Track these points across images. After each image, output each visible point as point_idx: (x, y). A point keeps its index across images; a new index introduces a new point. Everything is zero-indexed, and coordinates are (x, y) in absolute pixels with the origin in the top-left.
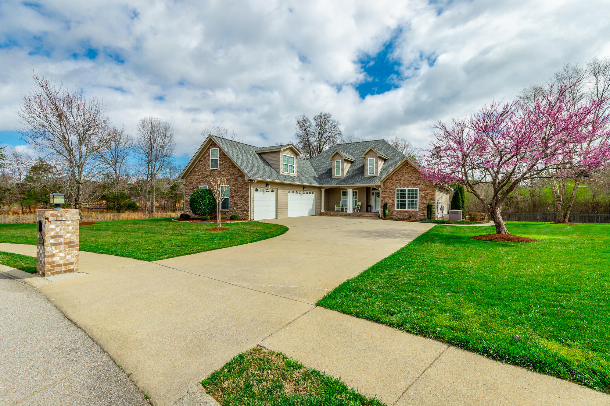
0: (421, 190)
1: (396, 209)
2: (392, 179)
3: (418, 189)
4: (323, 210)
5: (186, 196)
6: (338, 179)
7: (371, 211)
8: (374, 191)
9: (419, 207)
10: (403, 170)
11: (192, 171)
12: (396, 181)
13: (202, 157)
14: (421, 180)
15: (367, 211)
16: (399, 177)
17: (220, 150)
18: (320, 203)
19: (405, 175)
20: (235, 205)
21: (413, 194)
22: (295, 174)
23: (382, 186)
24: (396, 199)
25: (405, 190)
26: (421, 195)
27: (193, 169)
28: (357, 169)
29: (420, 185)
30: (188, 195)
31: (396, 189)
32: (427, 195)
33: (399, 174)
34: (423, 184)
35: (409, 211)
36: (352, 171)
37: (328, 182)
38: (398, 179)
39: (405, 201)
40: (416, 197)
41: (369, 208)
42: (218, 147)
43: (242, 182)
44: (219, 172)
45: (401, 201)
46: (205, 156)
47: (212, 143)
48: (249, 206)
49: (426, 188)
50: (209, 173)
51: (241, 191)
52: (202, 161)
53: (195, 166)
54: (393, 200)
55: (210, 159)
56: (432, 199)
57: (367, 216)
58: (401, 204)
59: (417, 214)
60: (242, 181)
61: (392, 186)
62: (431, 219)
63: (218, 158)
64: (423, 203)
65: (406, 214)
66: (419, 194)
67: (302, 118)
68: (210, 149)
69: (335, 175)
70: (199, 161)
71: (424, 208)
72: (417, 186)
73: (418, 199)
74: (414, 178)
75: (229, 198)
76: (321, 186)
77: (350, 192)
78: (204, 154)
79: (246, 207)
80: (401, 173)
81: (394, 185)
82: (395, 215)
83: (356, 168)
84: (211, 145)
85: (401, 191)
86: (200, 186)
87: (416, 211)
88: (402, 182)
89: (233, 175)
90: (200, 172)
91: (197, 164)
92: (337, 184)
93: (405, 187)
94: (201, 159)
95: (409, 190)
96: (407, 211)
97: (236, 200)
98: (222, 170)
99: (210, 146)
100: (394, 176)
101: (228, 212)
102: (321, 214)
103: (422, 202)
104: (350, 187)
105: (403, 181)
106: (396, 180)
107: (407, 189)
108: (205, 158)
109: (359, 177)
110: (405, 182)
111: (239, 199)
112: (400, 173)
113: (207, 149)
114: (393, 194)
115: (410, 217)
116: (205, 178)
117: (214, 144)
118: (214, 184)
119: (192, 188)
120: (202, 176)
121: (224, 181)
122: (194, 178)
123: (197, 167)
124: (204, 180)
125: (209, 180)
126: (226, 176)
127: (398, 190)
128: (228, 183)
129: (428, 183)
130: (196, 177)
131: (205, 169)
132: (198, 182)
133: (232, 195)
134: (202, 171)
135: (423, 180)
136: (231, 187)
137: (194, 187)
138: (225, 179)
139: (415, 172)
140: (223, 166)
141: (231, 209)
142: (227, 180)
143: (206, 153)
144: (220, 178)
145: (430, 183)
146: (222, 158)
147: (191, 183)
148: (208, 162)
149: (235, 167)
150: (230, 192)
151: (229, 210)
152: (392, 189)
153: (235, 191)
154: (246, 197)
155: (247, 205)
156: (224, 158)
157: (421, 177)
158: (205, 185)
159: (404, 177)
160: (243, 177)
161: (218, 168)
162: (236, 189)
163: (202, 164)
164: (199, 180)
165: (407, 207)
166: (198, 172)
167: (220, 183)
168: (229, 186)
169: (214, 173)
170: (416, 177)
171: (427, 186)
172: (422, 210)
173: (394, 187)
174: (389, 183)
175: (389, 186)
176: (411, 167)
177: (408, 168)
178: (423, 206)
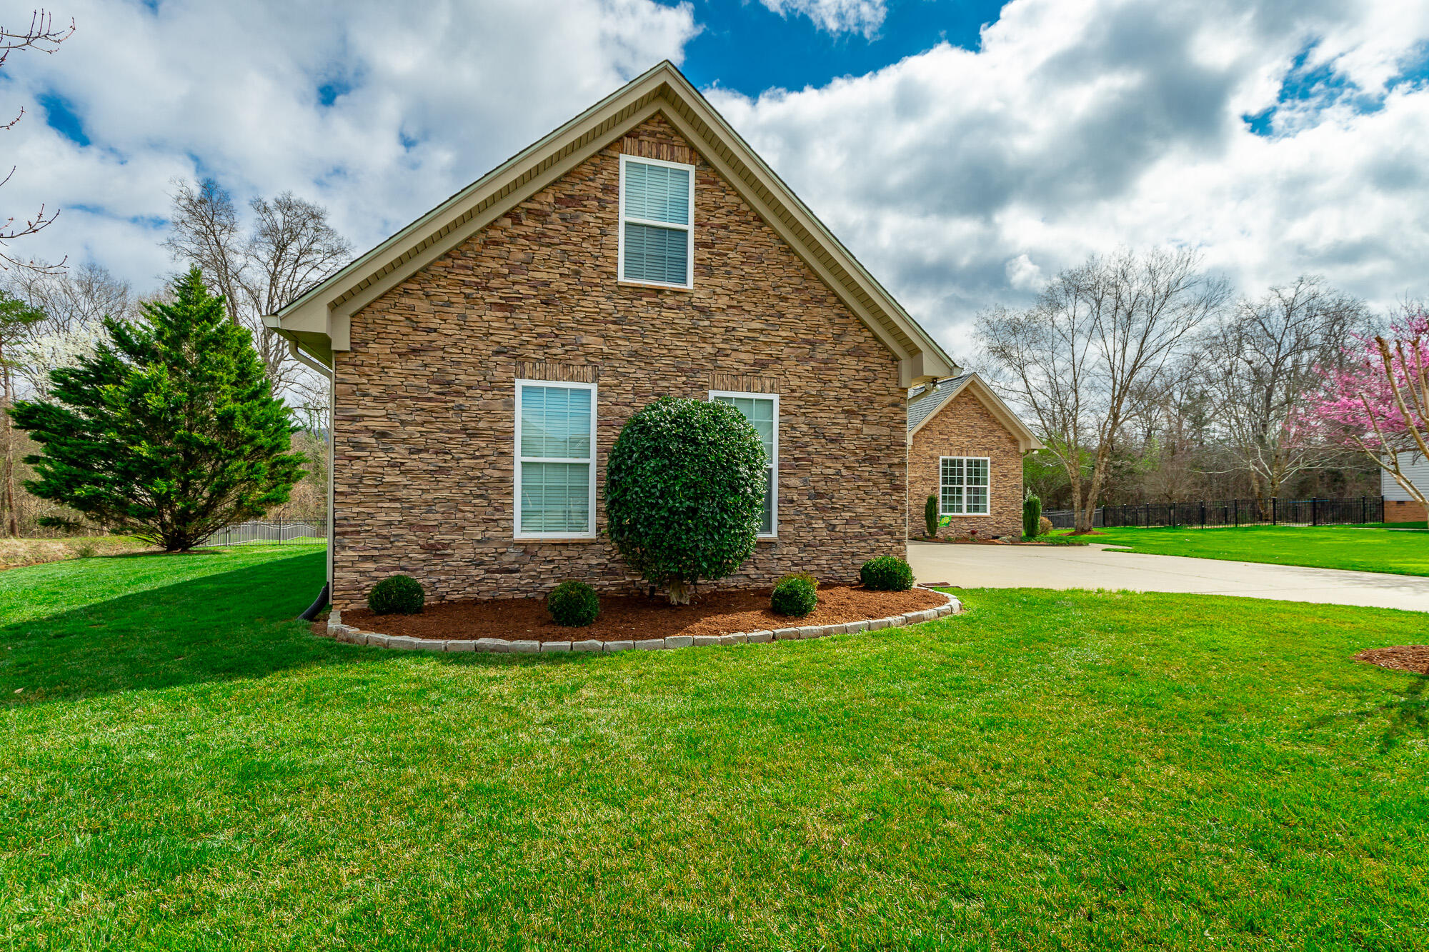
0: (994, 463)
1: (941, 513)
2: (930, 430)
3: (989, 459)
5: (358, 446)
9: (991, 507)
10: (956, 409)
11: (438, 270)
12: (941, 436)
13: (541, 190)
14: (995, 436)
16: (947, 427)
17: (709, 178)
19: (962, 421)
20: (824, 509)
21: (976, 471)
24: (941, 486)
25: (960, 462)
26: (995, 476)
27: (449, 254)
29: (991, 449)
31: (941, 457)
32: (1006, 476)
33: (946, 416)
34: (998, 448)
35: (971, 518)
38: (947, 431)
39: (960, 490)
40: (985, 482)
42: (695, 155)
43: (863, 385)
44: (701, 310)
45: (952, 490)
46: (568, 190)
47: (640, 125)
49: (1005, 459)
50: (608, 306)
51: (860, 431)
52: (541, 216)
53: (470, 239)
54: (934, 489)
55: (623, 218)
56: (1016, 486)
58: (953, 499)
59: (988, 523)
61: (932, 449)
63: (690, 227)
65: (964, 524)
66: (991, 472)
68: (624, 159)
70: (509, 215)
71: (1000, 508)
72: (986, 452)
73: (988, 487)
74: (980, 433)
75: (775, 466)
78: (568, 173)
79: (889, 518)
80: (951, 415)
81: (936, 445)
84: (632, 135)
85: (952, 462)
86: (519, 383)
87: (985, 518)
88: (954, 439)
89: (806, 341)
90: (524, 290)
91: (491, 225)
93: (961, 451)
94: (530, 199)
95: (969, 463)
96: (966, 518)
97: (826, 478)
98: (723, 301)
99: (620, 140)
100: (938, 421)
103: (997, 494)
105: (956, 437)
106: (940, 434)
107: (965, 459)
110: (961, 439)
111: (844, 472)
113: (603, 153)
114: (935, 472)
115: (973, 533)
116: (571, 336)
117: (653, 134)
118: (655, 382)
119: (435, 388)
120: (539, 314)
121: (742, 367)
122: (453, 319)
123: (492, 251)
124: (558, 342)
125: (606, 350)
126: (754, 339)
127: (945, 462)
128: (768, 383)
129: (1009, 446)
130: (472, 315)
131: (577, 273)
132: (497, 353)
133: (797, 454)
134: (546, 284)
135: (999, 437)
136: (791, 409)
137: (449, 383)
138: (742, 356)
139: (982, 414)
140: (731, 284)
141: (790, 528)
142: (764, 365)
143: (587, 170)
144: (709, 349)
145: (1012, 447)
146: (722, 233)
147: (414, 351)
148: (604, 234)
149: (821, 302)
150: (782, 431)
151: (774, 535)
152: (931, 458)
153: (818, 433)
154: (890, 466)
155: (894, 509)
156: (734, 236)
157: (994, 431)
158: (571, 378)
159: (960, 428)
160: (874, 360)
161: (690, 286)
162: (823, 417)
163: (539, 238)
164: (505, 342)
165: (965, 508)
166: (494, 283)
167: (702, 378)
168: (775, 398)
169: (653, 313)
170: (986, 428)
171: (1008, 453)
172: (997, 513)
173: (935, 452)
174: (923, 439)
175: (925, 449)
176: (975, 400)
177: (966, 404)
178: (999, 505)
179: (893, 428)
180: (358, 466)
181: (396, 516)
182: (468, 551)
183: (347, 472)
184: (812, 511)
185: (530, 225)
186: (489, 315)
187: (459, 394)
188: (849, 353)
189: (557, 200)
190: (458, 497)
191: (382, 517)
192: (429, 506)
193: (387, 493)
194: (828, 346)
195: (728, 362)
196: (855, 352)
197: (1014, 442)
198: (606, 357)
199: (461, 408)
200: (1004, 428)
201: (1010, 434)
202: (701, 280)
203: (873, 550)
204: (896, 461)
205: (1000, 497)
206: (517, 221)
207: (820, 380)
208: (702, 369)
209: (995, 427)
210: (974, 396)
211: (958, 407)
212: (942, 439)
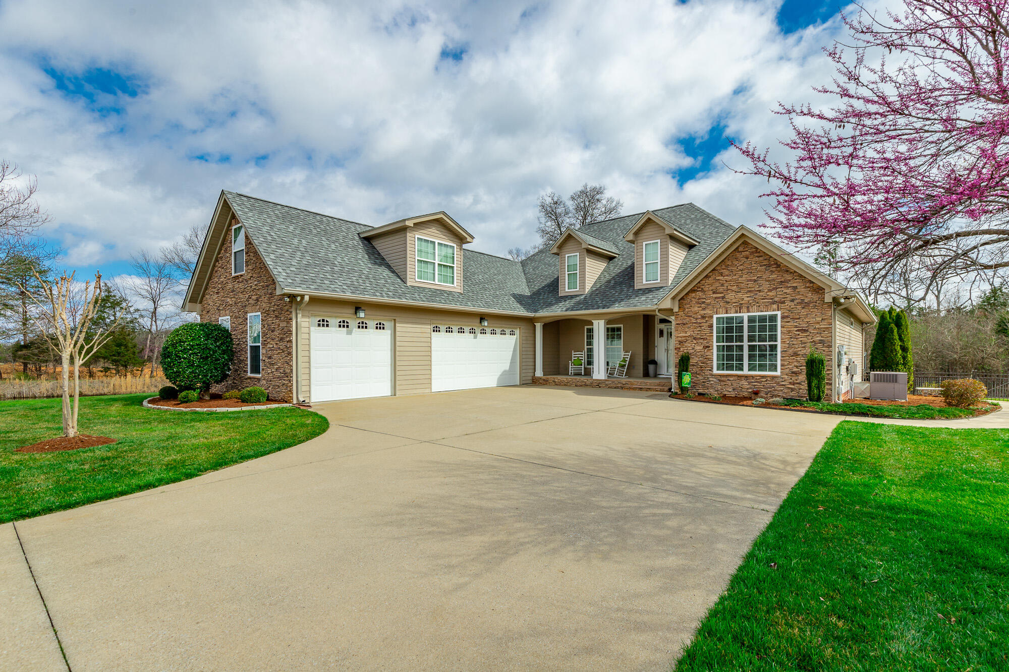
0: (787, 317)
1: (715, 371)
2: (702, 291)
3: (779, 313)
4: (539, 373)
6: (572, 297)
7: (656, 375)
8: (662, 326)
9: (782, 365)
10: (733, 265)
11: (210, 284)
12: (715, 295)
14: (788, 287)
15: (646, 374)
16: (722, 285)
18: (532, 356)
19: (741, 277)
20: (271, 364)
21: (765, 327)
22: (456, 286)
23: (676, 309)
24: (715, 344)
26: (789, 332)
28: (620, 273)
29: (783, 302)
31: (715, 316)
32: (807, 331)
33: (721, 275)
34: (792, 301)
35: (753, 377)
36: (608, 277)
37: (550, 305)
38: (721, 289)
39: (741, 348)
40: (773, 338)
41: (651, 367)
43: (280, 302)
44: (246, 281)
45: (729, 348)
46: (225, 246)
48: (293, 367)
49: (804, 312)
50: (231, 286)
51: (279, 325)
54: (706, 347)
55: (233, 251)
56: (821, 342)
58: (730, 358)
59: (778, 383)
61: (704, 309)
62: (819, 399)
63: (244, 248)
64: (796, 354)
65: (745, 383)
66: (782, 327)
67: (550, 199)
68: (233, 228)
69: (565, 289)
70: (217, 260)
71: (797, 367)
72: (775, 306)
73: (779, 343)
74: (766, 286)
75: (261, 344)
76: (531, 315)
77: (599, 328)
78: (225, 240)
79: (289, 369)
81: (709, 305)
82: (712, 387)
83: (617, 271)
84: (233, 217)
85: (730, 320)
86: (220, 319)
87: (773, 377)
88: (730, 296)
89: (266, 286)
90: (220, 286)
92: (566, 310)
93: (740, 309)
95: (751, 319)
96: (746, 377)
97: (272, 349)
99: (231, 222)
100: (710, 280)
101: (259, 380)
102: (535, 382)
103: (791, 351)
104: (598, 316)
105: (734, 294)
106: (714, 293)
107: (745, 316)
109: (622, 291)
110: (740, 295)
111: (275, 346)
112: (726, 272)
114: (707, 331)
115: (757, 393)
126: (255, 289)
127: (720, 320)
128: (259, 308)
129: (810, 296)
131: (227, 276)
133: (265, 338)
135: (795, 288)
136: (263, 318)
138: (253, 297)
139: (768, 266)
140: (251, 267)
141: (264, 372)
142: (258, 300)
144: (247, 297)
145: (815, 297)
146: (249, 246)
148: (230, 259)
150: (262, 328)
151: (261, 375)
152: (703, 317)
153: (269, 328)
157: (788, 281)
159: (738, 284)
161: (244, 271)
165: (746, 366)
167: (247, 309)
168: (260, 314)
169: (238, 285)
170: (774, 280)
171: (808, 304)
172: (793, 373)
173: (708, 312)
174: (694, 301)
175: (696, 309)
176: (756, 252)
177: (747, 258)
178: (796, 364)
194: (271, 287)
195: (251, 301)
197: (819, 290)
200: (801, 276)
201: (811, 282)
202: (246, 268)
208: (246, 305)
209: (788, 277)
210: (757, 248)
211: (736, 263)
212: (716, 298)
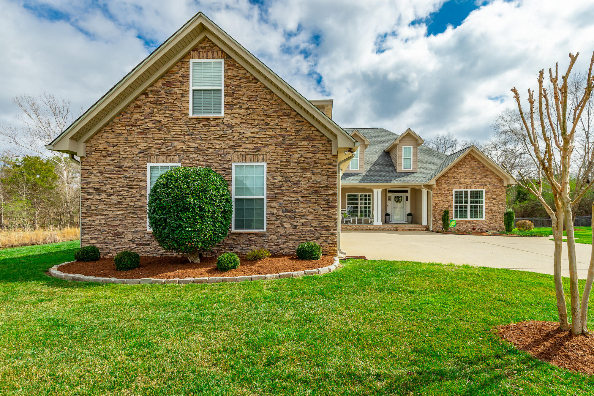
0: (488, 192)
1: (454, 219)
2: (448, 176)
3: (484, 190)
5: (89, 194)
7: (389, 222)
9: (485, 215)
10: (463, 165)
11: (116, 120)
12: (454, 179)
13: (156, 81)
14: (488, 178)
15: (385, 222)
16: (458, 174)
17: (231, 63)
19: (467, 171)
20: (290, 218)
21: (476, 197)
23: (435, 186)
24: (454, 205)
25: (466, 193)
26: (488, 199)
27: (120, 113)
29: (486, 185)
30: (97, 189)
31: (454, 190)
32: (495, 199)
33: (457, 169)
34: (490, 184)
35: (472, 221)
38: (457, 176)
39: (466, 207)
40: (481, 202)
41: (387, 218)
42: (224, 54)
43: (311, 155)
44: (228, 126)
45: (461, 207)
46: (167, 79)
47: (197, 45)
48: (335, 219)
49: (494, 190)
50: (185, 128)
51: (310, 178)
52: (156, 92)
53: (128, 106)
54: (449, 206)
55: (191, 88)
56: (502, 204)
57: (409, 230)
58: (461, 211)
59: (483, 224)
60: (313, 152)
61: (448, 186)
63: (222, 88)
65: (469, 225)
66: (485, 197)
68: (191, 61)
69: (350, 168)
70: (143, 93)
71: (492, 216)
72: (482, 187)
73: (484, 205)
74: (478, 177)
75: (265, 197)
77: (378, 194)
78: (167, 72)
79: (327, 222)
80: (460, 168)
81: (451, 184)
84: (194, 49)
85: (461, 193)
86: (149, 165)
87: (481, 221)
88: (462, 180)
89: (280, 136)
90: (150, 125)
91: (136, 99)
93: (466, 187)
94: (152, 85)
95: (472, 192)
96: (469, 221)
97: (291, 202)
98: (238, 121)
99: (189, 53)
100: (452, 171)
101: (262, 235)
103: (489, 208)
104: (378, 187)
106: (453, 178)
107: (469, 190)
108: (170, 84)
109: (388, 173)
110: (466, 180)
111: (301, 199)
113: (181, 60)
114: (450, 198)
115: (474, 229)
116: (169, 143)
117: (204, 48)
118: (206, 161)
119: (116, 169)
120: (157, 135)
121: (247, 151)
122: (123, 140)
123: (138, 110)
124: (164, 146)
125: (184, 147)
126: (253, 137)
127: (456, 192)
128: (260, 157)
129: (497, 183)
130: (130, 138)
131: (172, 115)
132: (140, 153)
133: (276, 191)
134: (159, 121)
135: (491, 178)
136: (273, 169)
137: (121, 167)
138: (248, 145)
139: (479, 167)
140: (241, 112)
141: (273, 227)
142: (259, 149)
143: (175, 69)
144: (231, 143)
145: (499, 183)
146: (238, 88)
147: (108, 154)
148: (183, 96)
149: (288, 115)
150: (268, 180)
151: (265, 230)
152: (448, 190)
153: (287, 180)
154: (328, 195)
155: (329, 217)
156: (243, 89)
157: (488, 175)
158: (170, 161)
159: (465, 174)
160: (318, 142)
161: (223, 115)
162: (289, 172)
163: (156, 102)
164: (143, 148)
165: (469, 216)
166: (139, 123)
167: (228, 157)
168: (265, 164)
169: (205, 129)
170: (482, 174)
171: (496, 186)
172: (490, 219)
173: (450, 188)
174: (443, 181)
175: (444, 186)
176: (474, 159)
177: (470, 162)
178: (491, 214)
179: (329, 176)
180: (89, 202)
181: (103, 222)
182: (129, 236)
183: (86, 204)
184: (284, 219)
185: (152, 97)
186: (137, 137)
187: (125, 171)
188: (304, 139)
189: (164, 84)
190: (125, 214)
191: (98, 222)
192: (115, 217)
193: (99, 212)
194: (292, 137)
195: (241, 149)
196: (308, 139)
197: (501, 180)
198: (184, 151)
199: (126, 177)
200: (493, 173)
201: (497, 176)
202: (227, 112)
203: (318, 239)
204: (330, 193)
205: (491, 210)
206: (147, 96)
207: (287, 154)
208: (228, 153)
209: (488, 173)
210: (474, 157)
211: (464, 163)
212: (455, 181)
